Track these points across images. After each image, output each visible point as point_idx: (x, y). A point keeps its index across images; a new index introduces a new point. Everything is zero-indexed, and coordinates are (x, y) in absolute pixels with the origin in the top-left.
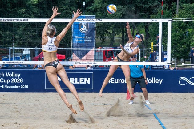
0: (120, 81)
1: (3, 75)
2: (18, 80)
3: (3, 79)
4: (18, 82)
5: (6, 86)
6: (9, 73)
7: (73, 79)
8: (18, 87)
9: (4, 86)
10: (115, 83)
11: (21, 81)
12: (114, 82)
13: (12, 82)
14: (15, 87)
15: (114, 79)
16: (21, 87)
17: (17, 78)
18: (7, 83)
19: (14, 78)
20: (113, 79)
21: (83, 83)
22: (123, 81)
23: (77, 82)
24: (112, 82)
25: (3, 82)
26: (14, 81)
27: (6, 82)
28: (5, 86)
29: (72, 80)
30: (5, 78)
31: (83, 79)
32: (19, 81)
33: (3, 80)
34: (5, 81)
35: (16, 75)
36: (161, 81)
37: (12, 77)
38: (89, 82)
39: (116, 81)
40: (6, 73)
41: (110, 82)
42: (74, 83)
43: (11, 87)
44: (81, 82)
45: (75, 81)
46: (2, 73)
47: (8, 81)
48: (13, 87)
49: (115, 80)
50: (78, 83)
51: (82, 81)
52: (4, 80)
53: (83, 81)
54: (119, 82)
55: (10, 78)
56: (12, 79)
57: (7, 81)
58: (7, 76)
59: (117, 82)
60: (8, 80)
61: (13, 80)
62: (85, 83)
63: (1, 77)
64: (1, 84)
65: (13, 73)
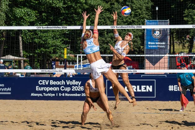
1: (64, 83)
2: (78, 88)
4: (79, 90)
5: (67, 95)
6: (69, 81)
7: (135, 87)
8: (79, 95)
9: (65, 95)
11: (82, 89)
12: (177, 90)
14: (76, 95)
16: (82, 95)
19: (75, 85)
21: (145, 91)
23: (139, 90)
24: (175, 90)
25: (64, 90)
26: (74, 89)
28: (66, 94)
30: (66, 86)
31: (145, 86)
33: (64, 88)
35: (77, 83)
37: (73, 85)
38: (151, 90)
40: (67, 81)
41: (173, 90)
43: (72, 95)
44: (143, 90)
48: (74, 95)
50: (140, 91)
51: (144, 88)
55: (70, 86)
56: (72, 87)
58: (68, 84)
62: (147, 91)
63: (62, 85)
64: (62, 92)
65: (73, 81)
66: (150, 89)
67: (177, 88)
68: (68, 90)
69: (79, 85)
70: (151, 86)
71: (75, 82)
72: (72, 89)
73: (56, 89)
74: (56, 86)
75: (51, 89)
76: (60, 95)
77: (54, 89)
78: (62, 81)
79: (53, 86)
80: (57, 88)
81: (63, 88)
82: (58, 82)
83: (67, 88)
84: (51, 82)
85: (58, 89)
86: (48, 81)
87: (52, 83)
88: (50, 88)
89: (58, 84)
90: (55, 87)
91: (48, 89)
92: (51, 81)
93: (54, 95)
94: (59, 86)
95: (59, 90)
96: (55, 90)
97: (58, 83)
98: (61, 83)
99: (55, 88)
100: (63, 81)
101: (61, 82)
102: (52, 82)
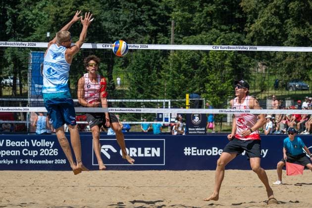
0: (205, 152)
1: (27, 143)
2: (50, 152)
3: (27, 150)
4: (50, 154)
5: (32, 161)
6: (36, 141)
7: (135, 149)
8: (50, 162)
9: (29, 161)
10: (197, 155)
11: (56, 153)
12: (195, 154)
13: (41, 154)
14: (46, 162)
15: (196, 150)
16: (56, 163)
17: (49, 148)
18: (34, 156)
19: (45, 148)
20: (194, 150)
21: (149, 155)
22: (209, 152)
23: (140, 155)
24: (193, 154)
25: (27, 154)
26: (44, 153)
27: (32, 154)
28: (30, 160)
29: (133, 151)
30: (31, 148)
31: (149, 149)
32: (53, 153)
33: (27, 152)
34: (30, 153)
35: (47, 144)
36: (265, 151)
37: (41, 147)
38: (158, 155)
39: (199, 153)
40: (32, 141)
41: (191, 154)
42: (135, 155)
43: (40, 162)
44: (147, 154)
45: (137, 153)
46: (26, 140)
47: (35, 153)
48: (43, 162)
49: (198, 150)
50: (142, 155)
51: (148, 152)
52: (29, 151)
53: (150, 152)
54: (204, 154)
55: (38, 148)
57: (34, 153)
58: (34, 145)
59: (201, 154)
60: (34, 152)
61: (42, 151)
62: (153, 155)
63: (24, 147)
64: (24, 158)
65: (42, 140)
66: (156, 152)
67: (195, 151)
68: (34, 154)
69: (51, 147)
70: (159, 149)
71: (45, 142)
72: (39, 152)
73: (15, 153)
74: (15, 148)
75: (8, 153)
76: (21, 161)
77: (13, 153)
78: (24, 141)
79: (11, 148)
80: (17, 151)
81: (26, 152)
82: (19, 142)
83: (32, 151)
84: (7, 143)
85: (18, 153)
86: (3, 141)
87: (8, 144)
88: (6, 151)
89: (19, 145)
91: (4, 153)
92: (7, 141)
93: (12, 162)
94: (20, 149)
96: (14, 154)
97: (18, 144)
98: (23, 144)
99: (14, 151)
101: (23, 142)
102: (8, 142)
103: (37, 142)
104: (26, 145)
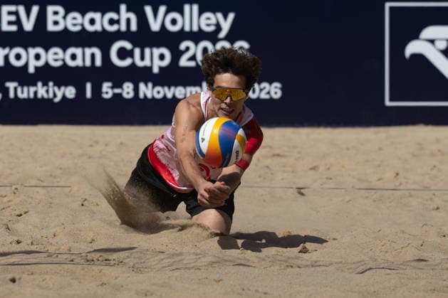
1: (128, 21)
3: (128, 45)
5: (147, 90)
6: (162, 9)
9: (136, 90)
13: (184, 61)
17: (213, 37)
18: (156, 70)
19: (198, 36)
25: (129, 61)
26: (193, 58)
27: (147, 63)
28: (142, 86)
30: (144, 37)
33: (130, 54)
34: (142, 58)
35: (207, 21)
37: (183, 35)
40: (148, 10)
46: (123, 7)
47: (162, 57)
52: (137, 52)
55: (170, 40)
56: (183, 46)
57: (156, 59)
58: (155, 26)
60: (157, 52)
61: (188, 49)
63: (118, 36)
64: (118, 76)
65: (187, 8)
68: (157, 63)
69: (222, 34)
71: (201, 13)
72: (177, 54)
73: (83, 57)
74: (83, 39)
75: (55, 57)
76: (107, 90)
77: (74, 57)
78: (118, 12)
79: (65, 39)
80: (88, 51)
81: (123, 54)
82: (97, 16)
83: (147, 51)
84: (51, 18)
85: (93, 56)
86: (35, 9)
87: (56, 23)
88: (47, 50)
89: (97, 27)
90: (77, 46)
91: (38, 57)
92: (51, 9)
93: (70, 92)
94: (103, 40)
95: (98, 63)
96: (79, 62)
97: (92, 22)
98: (112, 22)
99: (78, 51)
100: (128, 10)
101: (113, 15)
102: (56, 13)
103: (167, 12)
104: (123, 28)
